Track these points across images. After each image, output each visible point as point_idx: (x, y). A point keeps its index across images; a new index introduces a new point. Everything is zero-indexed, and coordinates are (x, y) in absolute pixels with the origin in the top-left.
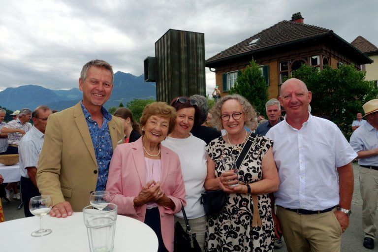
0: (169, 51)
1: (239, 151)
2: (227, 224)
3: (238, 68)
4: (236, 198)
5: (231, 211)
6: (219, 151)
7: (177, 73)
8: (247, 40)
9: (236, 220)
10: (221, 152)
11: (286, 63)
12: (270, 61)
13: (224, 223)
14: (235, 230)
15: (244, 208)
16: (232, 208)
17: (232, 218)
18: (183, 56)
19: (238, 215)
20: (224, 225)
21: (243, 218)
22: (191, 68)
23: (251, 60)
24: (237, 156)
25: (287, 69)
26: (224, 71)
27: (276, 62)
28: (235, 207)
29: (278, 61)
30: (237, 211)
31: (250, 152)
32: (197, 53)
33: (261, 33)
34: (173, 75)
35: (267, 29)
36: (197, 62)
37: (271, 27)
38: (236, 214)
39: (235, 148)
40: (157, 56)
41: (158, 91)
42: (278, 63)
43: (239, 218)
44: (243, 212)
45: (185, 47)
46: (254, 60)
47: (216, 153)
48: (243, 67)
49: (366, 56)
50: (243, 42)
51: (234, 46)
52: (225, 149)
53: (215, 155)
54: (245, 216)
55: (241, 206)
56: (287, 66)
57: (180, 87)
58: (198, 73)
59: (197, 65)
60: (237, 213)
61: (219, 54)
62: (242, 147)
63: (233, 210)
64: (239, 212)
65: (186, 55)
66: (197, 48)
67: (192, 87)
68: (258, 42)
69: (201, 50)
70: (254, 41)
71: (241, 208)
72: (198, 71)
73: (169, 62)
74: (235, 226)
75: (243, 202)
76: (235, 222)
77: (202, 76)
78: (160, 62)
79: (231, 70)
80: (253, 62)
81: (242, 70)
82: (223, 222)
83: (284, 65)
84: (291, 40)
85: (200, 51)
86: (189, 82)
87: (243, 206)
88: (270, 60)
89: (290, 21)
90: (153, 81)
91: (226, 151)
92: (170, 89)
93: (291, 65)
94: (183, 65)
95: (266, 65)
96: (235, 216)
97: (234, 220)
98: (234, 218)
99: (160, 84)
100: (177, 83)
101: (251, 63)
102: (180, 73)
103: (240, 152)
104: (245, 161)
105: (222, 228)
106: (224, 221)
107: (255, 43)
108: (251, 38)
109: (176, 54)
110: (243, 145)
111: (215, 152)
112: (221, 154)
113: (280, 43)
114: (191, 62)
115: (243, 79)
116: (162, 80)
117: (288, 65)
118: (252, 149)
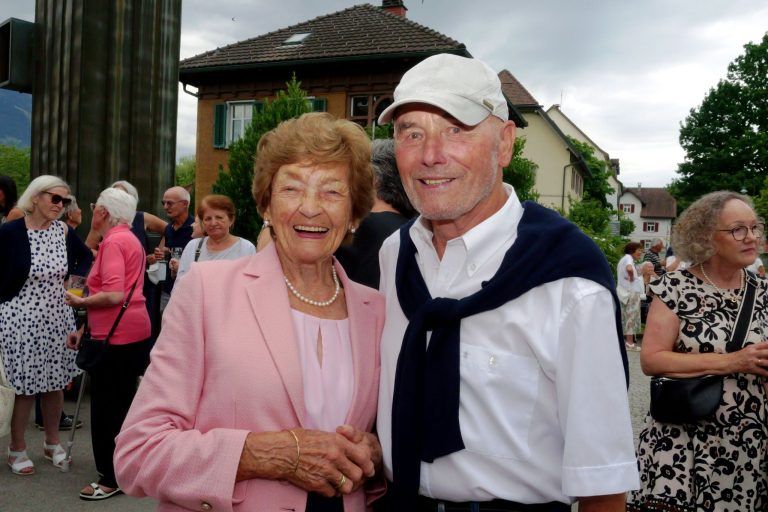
0: (80, 12)
1: (738, 303)
2: (715, 444)
3: (254, 95)
4: (739, 393)
5: (727, 418)
6: (694, 299)
7: (99, 76)
8: (280, 31)
9: (733, 437)
10: (699, 300)
11: (364, 101)
12: (329, 90)
13: (711, 442)
14: (730, 456)
15: (753, 415)
16: (730, 412)
17: (724, 434)
18: (121, 33)
19: (739, 428)
20: (711, 445)
21: (749, 434)
22: (140, 69)
23: (289, 79)
24: (736, 313)
25: (366, 114)
26: (219, 96)
27: (344, 96)
28: (736, 410)
29: (347, 92)
30: (740, 419)
31: (756, 308)
32: (159, 35)
33: (313, 22)
34: (86, 81)
35: (329, 16)
36: (158, 56)
37: (338, 14)
38: (737, 425)
39: (727, 296)
40: (41, 22)
41: (38, 119)
42: (348, 97)
43: (741, 434)
44: (751, 421)
45: (126, 10)
46: (298, 80)
47: (686, 301)
48: (269, 93)
49: (517, 112)
50: (271, 34)
51: (250, 41)
52: (707, 296)
53: (685, 306)
54: (752, 431)
55: (748, 409)
56: (367, 108)
57: (106, 115)
58: (157, 87)
59: (158, 67)
60: (739, 423)
61: (210, 54)
62: (742, 295)
63: (732, 416)
64: (743, 421)
65: (129, 34)
66: (160, 21)
67: (139, 120)
68: (306, 41)
69: (171, 29)
70: (298, 38)
71: (747, 415)
72: (158, 79)
73: (78, 42)
74: (731, 449)
75: (753, 404)
76: (732, 442)
77: (170, 95)
78: (48, 37)
79: (237, 96)
80: (294, 85)
81: (267, 99)
82: (708, 441)
83: (360, 105)
84: (379, 50)
85: (167, 30)
86: (131, 106)
87: (751, 411)
88: (331, 87)
89: (379, 8)
90: (24, 89)
91: (710, 301)
92: (75, 118)
93: (376, 106)
94: (119, 57)
95: (322, 97)
96: (734, 429)
97: (731, 437)
98: (732, 433)
99: (46, 100)
100: (97, 102)
101: (288, 85)
102: (108, 80)
103: (740, 305)
104: (753, 325)
105: (706, 452)
106: (711, 438)
107: (299, 43)
108: (290, 28)
109: (100, 25)
110: (743, 293)
111: (683, 299)
112: (699, 306)
113: (354, 53)
114: (141, 53)
115: (267, 121)
116: (52, 90)
117: (369, 104)
118: (758, 302)
